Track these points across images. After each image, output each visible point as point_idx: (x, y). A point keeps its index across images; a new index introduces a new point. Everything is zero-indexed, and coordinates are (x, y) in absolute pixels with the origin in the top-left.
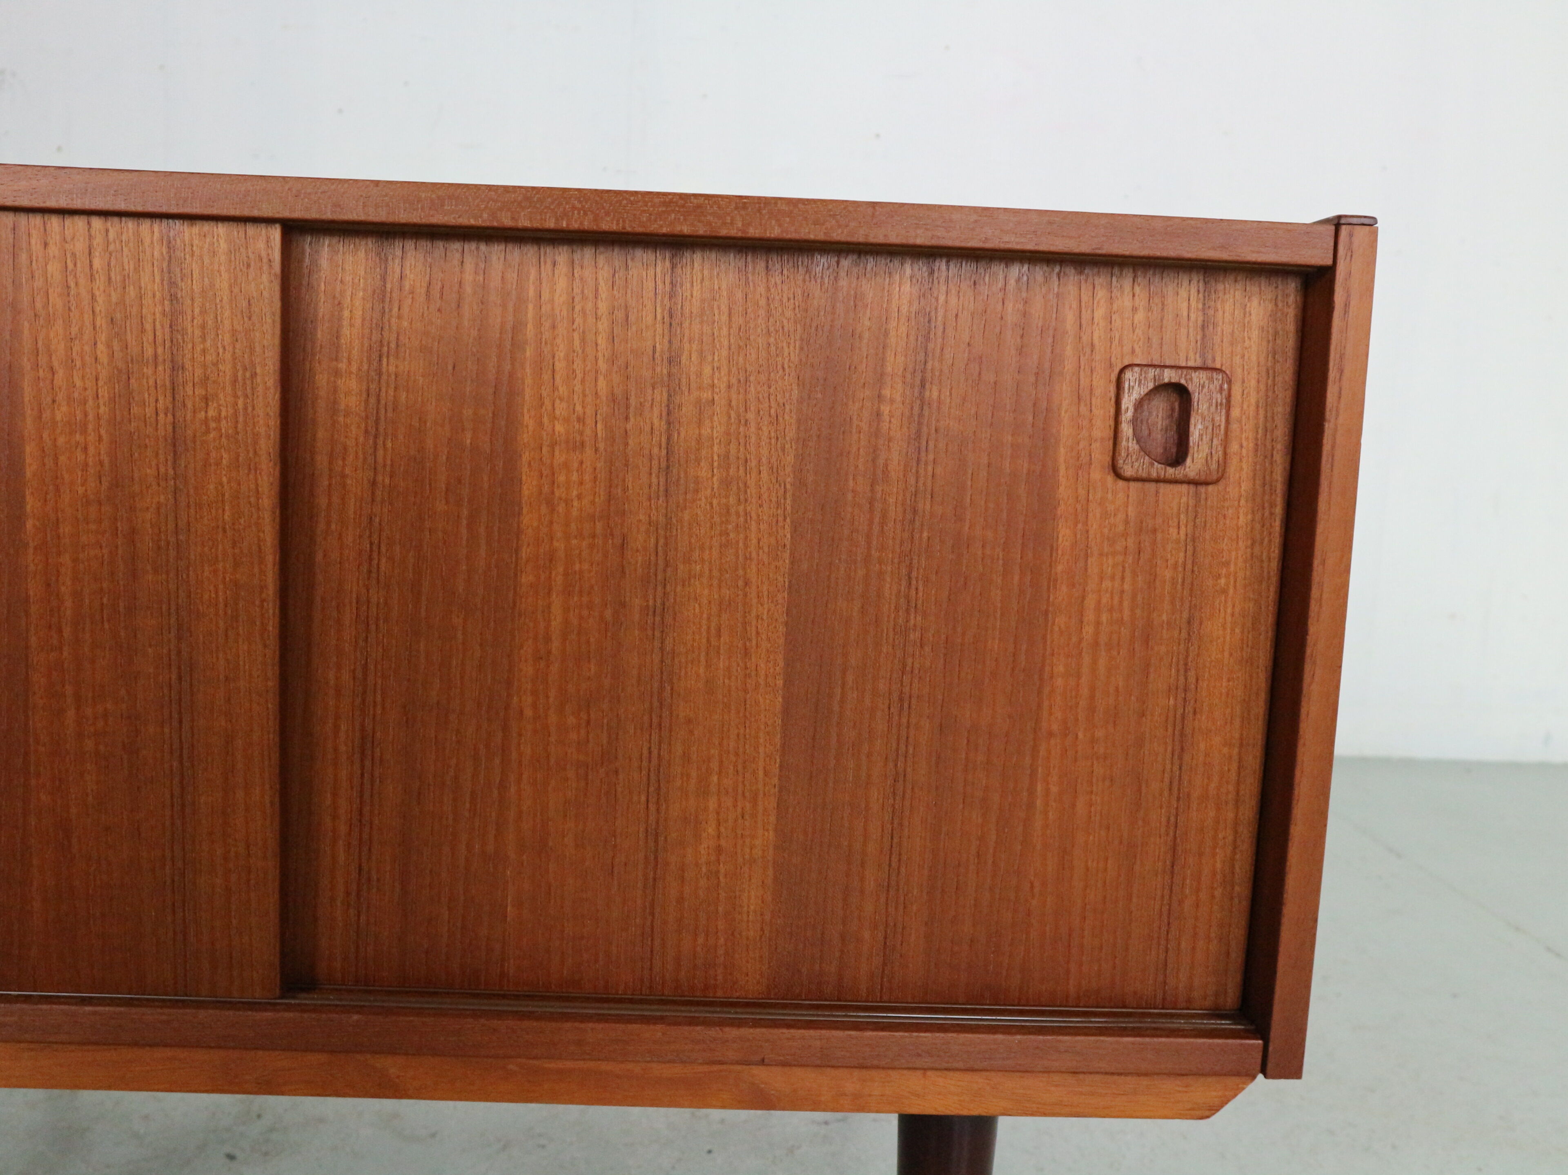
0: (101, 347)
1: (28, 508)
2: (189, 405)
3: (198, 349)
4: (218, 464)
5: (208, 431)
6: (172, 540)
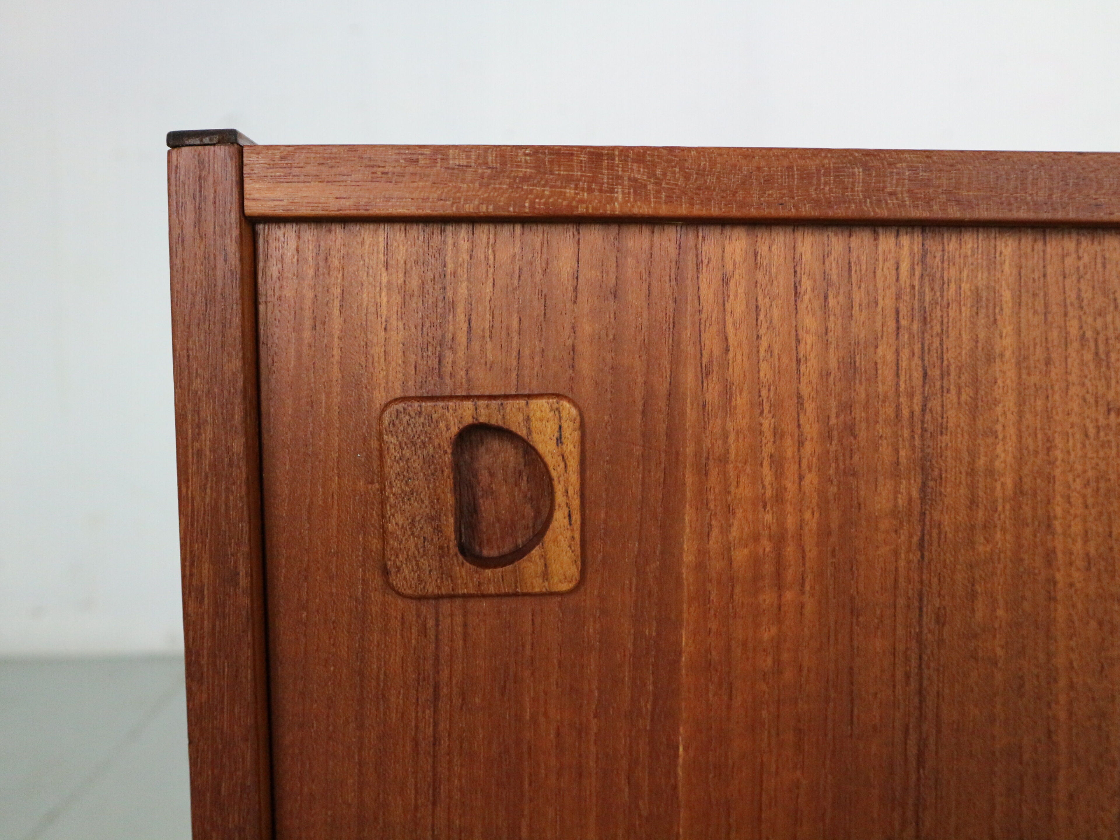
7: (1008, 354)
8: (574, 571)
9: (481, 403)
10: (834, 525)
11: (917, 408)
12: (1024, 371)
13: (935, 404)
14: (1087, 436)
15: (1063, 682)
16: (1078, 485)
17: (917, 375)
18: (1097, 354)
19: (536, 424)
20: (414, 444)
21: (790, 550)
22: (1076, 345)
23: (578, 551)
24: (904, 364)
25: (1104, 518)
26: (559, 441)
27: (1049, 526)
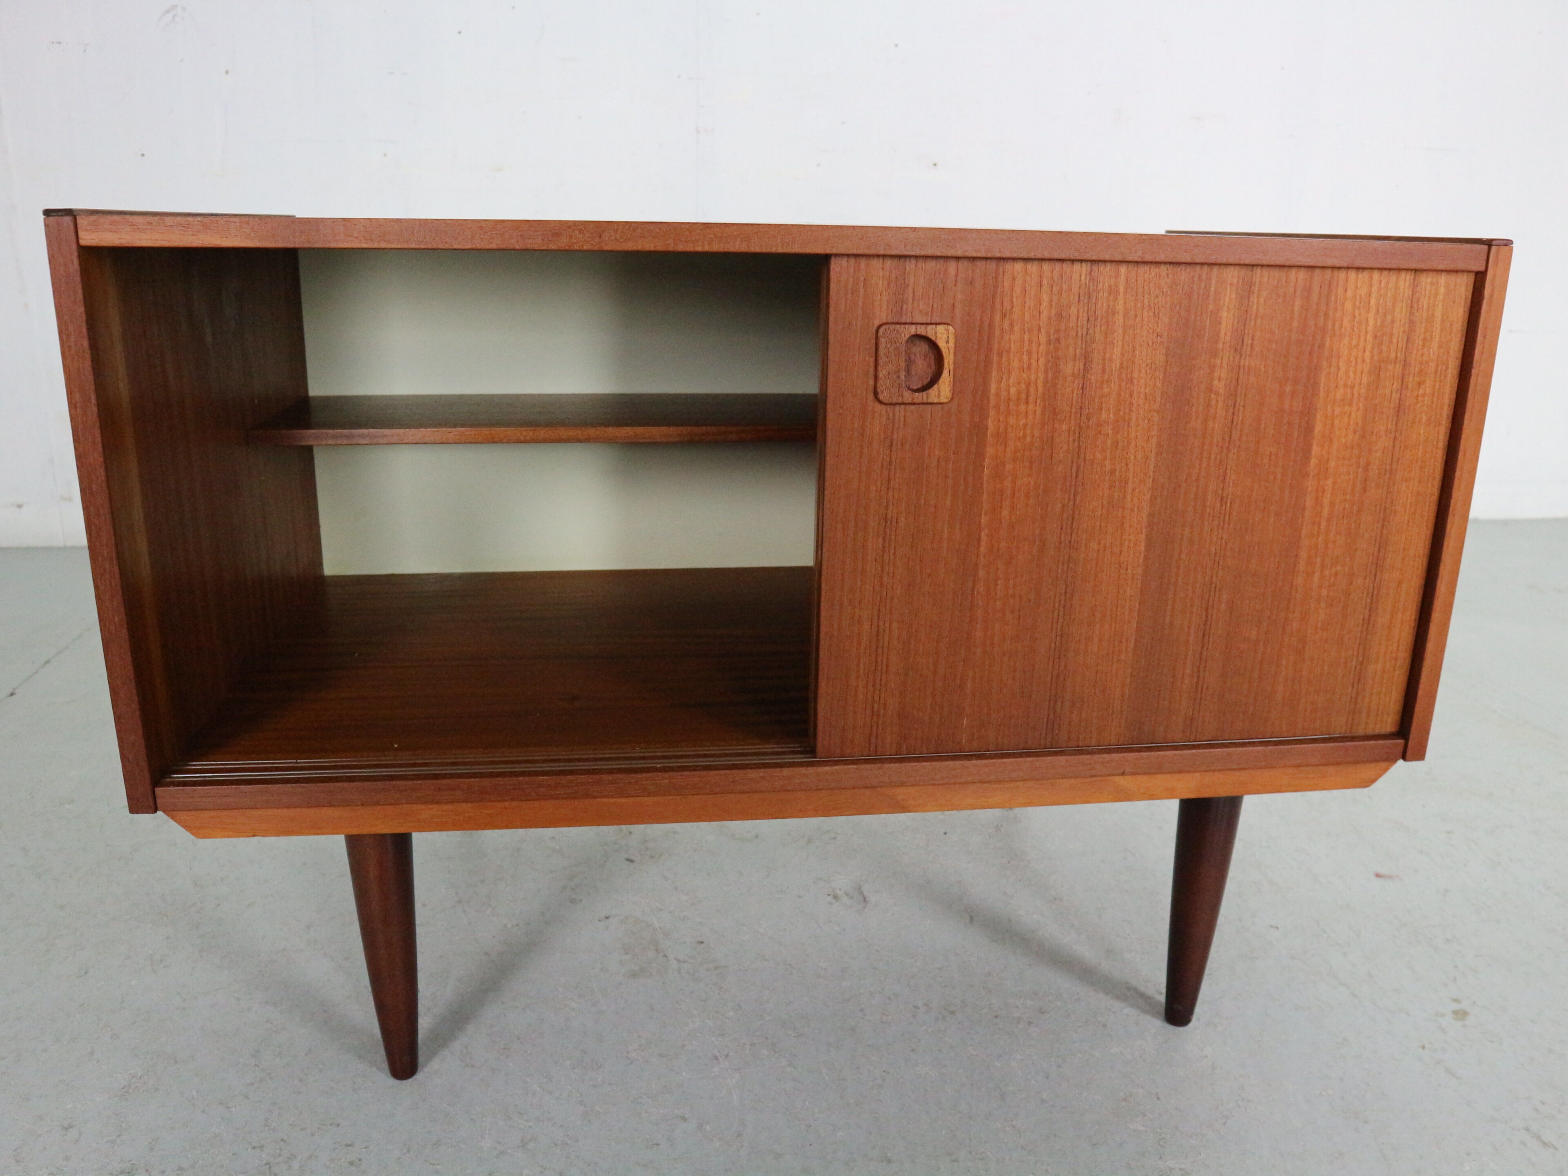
0: (1367, 354)
1: (1314, 452)
2: (1410, 386)
3: (1420, 354)
4: (1420, 422)
5: (1417, 403)
6: (1388, 467)
7: (1120, 312)
8: (949, 395)
9: (918, 326)
10: (1050, 379)
11: (1085, 333)
12: (1126, 319)
13: (1091, 331)
14: (1148, 345)
15: (1133, 444)
16: (1144, 365)
17: (1085, 319)
18: (1154, 313)
19: (939, 335)
20: (891, 342)
21: (1032, 389)
22: (1147, 309)
23: (952, 387)
24: (1080, 315)
25: (1153, 379)
26: (948, 342)
27: (1132, 381)
